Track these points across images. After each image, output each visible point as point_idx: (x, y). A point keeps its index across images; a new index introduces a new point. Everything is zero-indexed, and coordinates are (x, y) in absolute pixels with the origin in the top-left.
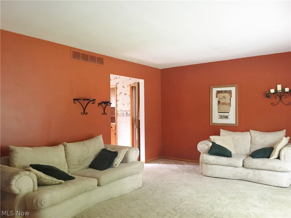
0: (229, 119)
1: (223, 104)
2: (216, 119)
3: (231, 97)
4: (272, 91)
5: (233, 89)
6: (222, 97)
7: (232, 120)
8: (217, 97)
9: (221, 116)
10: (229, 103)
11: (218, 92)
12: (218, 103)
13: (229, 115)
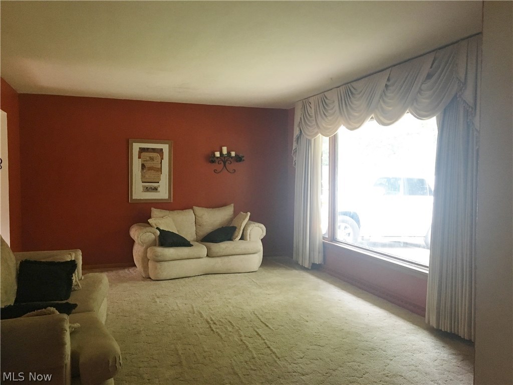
0: (159, 192)
1: (150, 169)
2: (138, 192)
3: (162, 159)
4: (218, 154)
5: (165, 148)
6: (148, 158)
7: (163, 192)
8: (139, 157)
9: (147, 188)
10: (158, 168)
11: (142, 150)
12: (142, 167)
13: (159, 186)
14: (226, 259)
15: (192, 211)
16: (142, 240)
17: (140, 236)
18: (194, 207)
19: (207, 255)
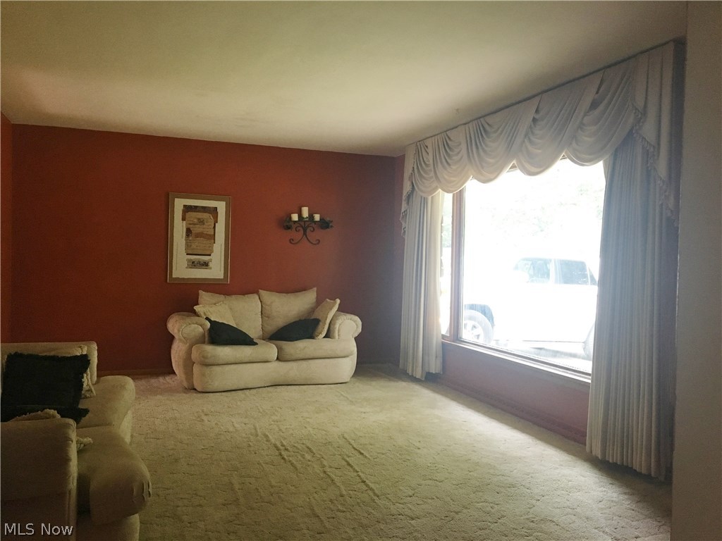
0: (211, 268)
1: (199, 235)
2: (181, 268)
3: (216, 221)
4: (295, 217)
5: (221, 206)
6: (196, 220)
7: (216, 270)
8: (184, 219)
9: (193, 262)
10: (210, 235)
11: (187, 209)
12: (187, 232)
13: (211, 260)
14: (304, 363)
15: (258, 297)
16: (185, 336)
17: (182, 329)
18: (260, 291)
19: (278, 359)
